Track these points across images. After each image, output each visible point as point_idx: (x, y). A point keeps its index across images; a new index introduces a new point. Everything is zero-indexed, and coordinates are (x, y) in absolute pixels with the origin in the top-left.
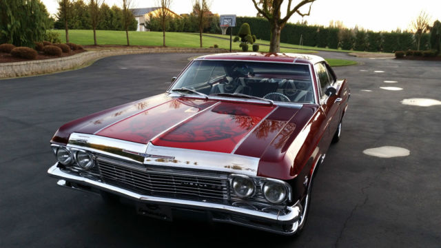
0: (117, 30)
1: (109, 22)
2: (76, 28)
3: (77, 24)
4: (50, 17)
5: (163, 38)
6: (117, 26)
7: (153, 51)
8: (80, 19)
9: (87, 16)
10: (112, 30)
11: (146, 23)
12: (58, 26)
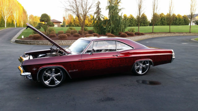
0: (178, 25)
1: (175, 22)
2: (159, 25)
3: (159, 23)
4: (148, 21)
5: (189, 28)
6: (179, 23)
7: (182, 35)
8: (161, 21)
9: (164, 20)
10: (176, 25)
11: (196, 21)
12: (151, 25)
